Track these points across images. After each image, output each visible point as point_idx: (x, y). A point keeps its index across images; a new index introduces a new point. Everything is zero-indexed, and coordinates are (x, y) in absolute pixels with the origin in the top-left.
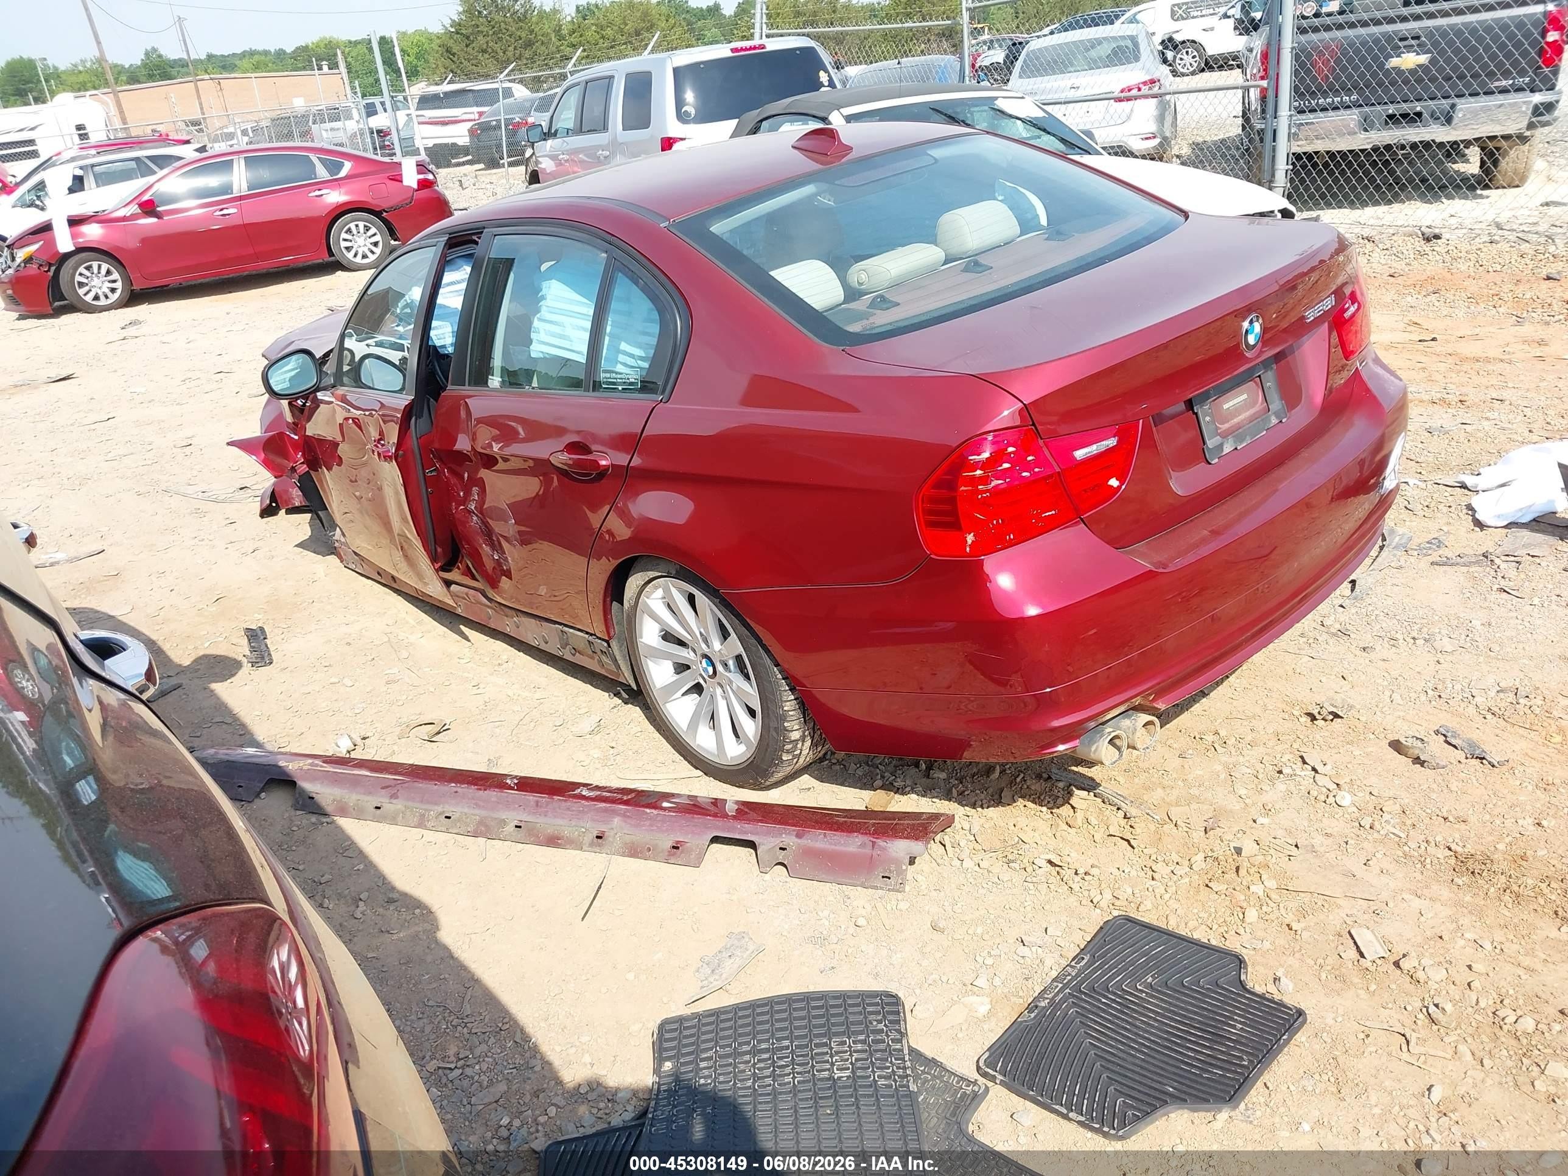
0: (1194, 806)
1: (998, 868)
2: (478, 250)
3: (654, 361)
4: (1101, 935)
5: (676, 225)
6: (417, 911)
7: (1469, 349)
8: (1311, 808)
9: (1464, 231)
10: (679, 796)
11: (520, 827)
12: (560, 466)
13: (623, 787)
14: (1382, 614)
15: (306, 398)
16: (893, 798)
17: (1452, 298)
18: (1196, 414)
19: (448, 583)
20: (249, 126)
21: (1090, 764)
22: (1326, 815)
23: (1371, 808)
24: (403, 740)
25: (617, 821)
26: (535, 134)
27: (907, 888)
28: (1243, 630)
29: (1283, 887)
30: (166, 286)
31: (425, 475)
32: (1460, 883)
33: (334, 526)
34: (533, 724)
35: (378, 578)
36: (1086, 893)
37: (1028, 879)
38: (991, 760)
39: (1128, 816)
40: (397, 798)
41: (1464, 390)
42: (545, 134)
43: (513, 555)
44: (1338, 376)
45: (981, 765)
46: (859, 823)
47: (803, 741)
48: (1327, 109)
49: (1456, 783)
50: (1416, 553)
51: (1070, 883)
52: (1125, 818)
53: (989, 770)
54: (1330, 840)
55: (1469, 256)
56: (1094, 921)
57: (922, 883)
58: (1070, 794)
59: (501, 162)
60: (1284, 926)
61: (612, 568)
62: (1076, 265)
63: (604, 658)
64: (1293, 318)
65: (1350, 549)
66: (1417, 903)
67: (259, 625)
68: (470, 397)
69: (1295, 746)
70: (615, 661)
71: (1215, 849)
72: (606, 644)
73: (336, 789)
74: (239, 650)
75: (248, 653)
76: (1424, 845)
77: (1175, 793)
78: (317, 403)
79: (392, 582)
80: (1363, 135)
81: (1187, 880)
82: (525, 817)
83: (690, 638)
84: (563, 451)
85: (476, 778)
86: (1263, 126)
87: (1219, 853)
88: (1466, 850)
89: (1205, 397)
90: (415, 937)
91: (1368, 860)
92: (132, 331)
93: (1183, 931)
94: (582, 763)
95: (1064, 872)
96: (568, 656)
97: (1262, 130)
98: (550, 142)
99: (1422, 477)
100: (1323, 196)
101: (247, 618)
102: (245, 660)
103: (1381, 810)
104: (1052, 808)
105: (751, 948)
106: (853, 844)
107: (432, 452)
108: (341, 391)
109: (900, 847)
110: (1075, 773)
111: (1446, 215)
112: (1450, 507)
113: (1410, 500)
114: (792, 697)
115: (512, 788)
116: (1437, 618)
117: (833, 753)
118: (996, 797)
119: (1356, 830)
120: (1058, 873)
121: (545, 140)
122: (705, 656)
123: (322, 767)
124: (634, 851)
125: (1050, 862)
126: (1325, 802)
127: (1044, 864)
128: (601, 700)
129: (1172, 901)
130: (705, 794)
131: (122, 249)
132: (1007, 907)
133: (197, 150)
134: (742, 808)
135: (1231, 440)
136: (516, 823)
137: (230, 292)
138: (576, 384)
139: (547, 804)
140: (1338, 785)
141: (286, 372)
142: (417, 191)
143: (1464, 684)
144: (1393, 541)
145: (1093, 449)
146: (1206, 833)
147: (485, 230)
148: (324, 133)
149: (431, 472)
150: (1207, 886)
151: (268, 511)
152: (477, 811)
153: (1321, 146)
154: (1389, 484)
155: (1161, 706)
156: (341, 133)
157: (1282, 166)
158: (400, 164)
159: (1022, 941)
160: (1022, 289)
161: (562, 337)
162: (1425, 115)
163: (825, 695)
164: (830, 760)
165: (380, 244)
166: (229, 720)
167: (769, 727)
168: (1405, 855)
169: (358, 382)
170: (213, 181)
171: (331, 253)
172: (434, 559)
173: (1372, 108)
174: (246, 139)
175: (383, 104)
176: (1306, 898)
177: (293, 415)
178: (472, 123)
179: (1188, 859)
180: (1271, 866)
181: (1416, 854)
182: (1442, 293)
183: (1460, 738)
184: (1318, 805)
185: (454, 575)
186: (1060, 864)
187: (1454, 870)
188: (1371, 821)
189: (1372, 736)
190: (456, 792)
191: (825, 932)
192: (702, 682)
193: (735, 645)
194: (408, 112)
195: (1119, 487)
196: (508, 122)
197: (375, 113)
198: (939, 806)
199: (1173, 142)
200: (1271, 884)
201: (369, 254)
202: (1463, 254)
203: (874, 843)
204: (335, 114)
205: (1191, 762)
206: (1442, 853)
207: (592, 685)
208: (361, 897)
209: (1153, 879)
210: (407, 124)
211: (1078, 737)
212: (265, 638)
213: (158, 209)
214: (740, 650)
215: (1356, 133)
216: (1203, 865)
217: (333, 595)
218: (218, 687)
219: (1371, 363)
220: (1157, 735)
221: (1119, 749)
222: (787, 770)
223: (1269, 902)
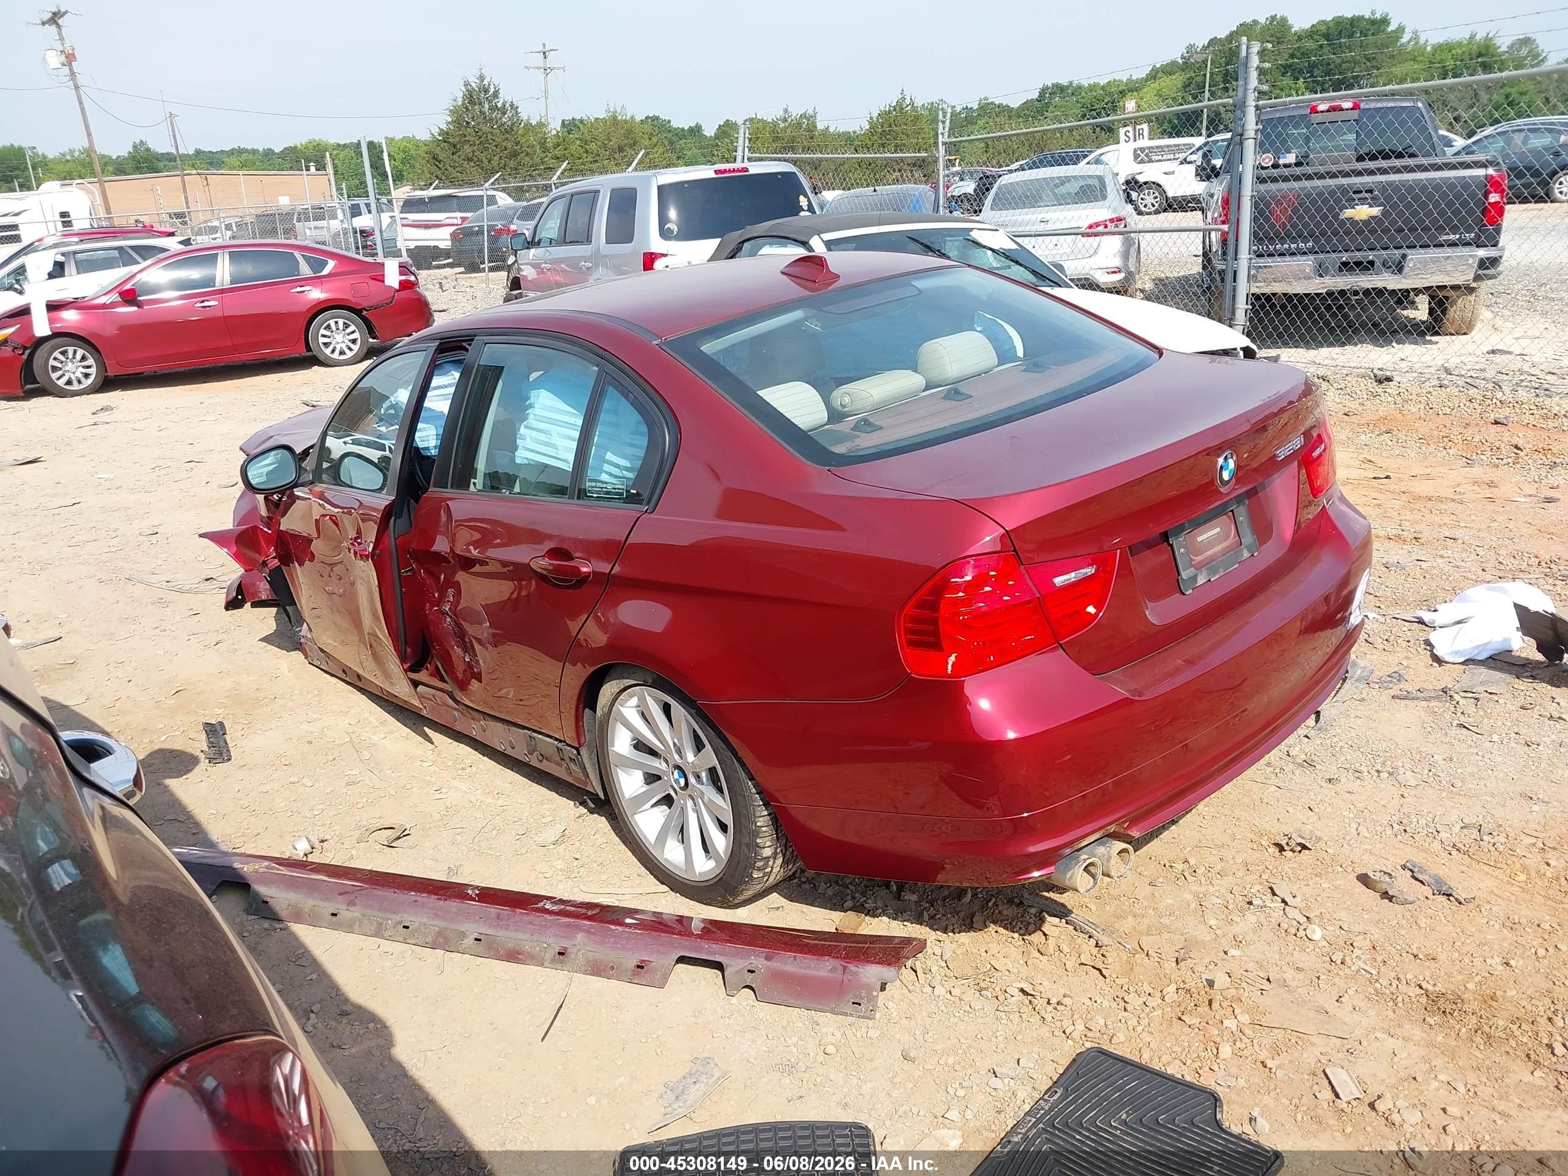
0: (1165, 936)
1: (971, 995)
2: (468, 357)
3: (641, 474)
4: (1074, 1068)
5: (667, 343)
6: (371, 1025)
7: (1422, 488)
8: (1282, 941)
9: (1416, 375)
10: (643, 912)
11: (480, 940)
12: (539, 570)
13: (587, 901)
14: (1346, 746)
15: (282, 493)
16: (863, 920)
17: (1404, 438)
18: (1171, 546)
19: (415, 684)
20: (233, 221)
21: (1062, 890)
22: (1297, 949)
23: (1342, 943)
24: (362, 844)
25: (580, 937)
26: (518, 242)
27: (878, 1015)
28: (1215, 760)
29: (1256, 1022)
30: (140, 373)
31: (400, 575)
32: (1432, 1022)
33: (301, 620)
34: (495, 832)
35: (343, 676)
36: (1058, 1024)
37: (1000, 1008)
38: (965, 884)
39: (1100, 944)
40: (355, 905)
41: (1418, 528)
42: (528, 242)
43: (485, 657)
44: (1306, 511)
45: (952, 889)
46: (830, 946)
47: (775, 858)
48: (1284, 255)
49: (1424, 920)
50: (1377, 686)
51: (1043, 1013)
52: (1096, 946)
53: (961, 893)
54: (1301, 975)
55: (1420, 399)
56: (1066, 1052)
57: (893, 1010)
58: (1042, 920)
59: (482, 266)
60: (1258, 1063)
61: (586, 675)
62: (1054, 398)
63: (572, 766)
64: (1263, 458)
65: (1318, 682)
66: (1390, 1043)
67: (219, 720)
68: (451, 499)
69: (1265, 877)
70: (584, 769)
71: (1187, 981)
72: (575, 752)
73: (291, 893)
74: (197, 745)
75: (206, 748)
76: (1395, 983)
77: (1146, 921)
78: (293, 499)
79: (357, 681)
80: (1318, 280)
81: (1160, 1012)
82: (484, 930)
83: (663, 748)
84: (544, 556)
85: (437, 888)
86: (1224, 267)
87: (1191, 984)
88: (1437, 989)
89: (1179, 530)
90: (369, 1053)
91: (1340, 997)
92: (103, 417)
93: (1156, 1067)
94: (545, 875)
95: (1036, 1002)
96: (534, 762)
97: (1223, 271)
98: (533, 251)
99: (1381, 611)
100: (1280, 336)
101: (206, 713)
102: (202, 756)
103: (1352, 945)
104: (1023, 935)
105: (717, 1074)
106: (823, 968)
107: (409, 553)
108: (319, 487)
109: (872, 972)
110: (1047, 898)
111: (1397, 358)
112: (1408, 641)
113: (1371, 633)
114: (766, 813)
115: (473, 900)
116: (1400, 751)
117: (803, 871)
118: (968, 921)
119: (1327, 965)
120: (1030, 1002)
121: (528, 248)
122: (678, 767)
123: (278, 869)
124: (597, 969)
125: (1022, 991)
126: (1295, 935)
127: (1016, 992)
128: (566, 809)
129: (1145, 1034)
130: (671, 912)
131: (100, 336)
132: (979, 1036)
133: (181, 243)
134: (710, 927)
135: (1204, 572)
136: (476, 935)
137: (205, 382)
138: (560, 491)
139: (509, 917)
140: (1308, 918)
141: (264, 466)
142: (398, 291)
143: (1429, 819)
144: (1355, 673)
145: (1072, 577)
146: (1177, 963)
147: (477, 338)
148: (307, 231)
149: (407, 572)
150: (1180, 1019)
151: (233, 604)
152: (436, 922)
153: (1278, 288)
154: (1355, 620)
155: (1135, 833)
156: (325, 232)
157: (1242, 305)
158: (383, 264)
159: (994, 1073)
160: (1001, 419)
161: (548, 444)
162: (1377, 264)
163: (799, 810)
164: (800, 878)
165: (359, 342)
166: (182, 818)
167: (741, 843)
168: (1377, 992)
169: (337, 480)
170: (194, 274)
171: (308, 348)
172: (403, 659)
173: (1328, 255)
174: (229, 233)
175: (368, 206)
176: (1279, 1034)
177: (268, 510)
178: (455, 228)
179: (1159, 990)
180: (1244, 1000)
181: (1388, 992)
182: (1394, 433)
183: (1426, 874)
184: (1288, 938)
185: (422, 676)
186: (1033, 993)
187: (1426, 1009)
188: (1342, 957)
189: (1340, 869)
190: (416, 901)
191: (793, 1060)
192: (673, 794)
193: (710, 757)
194: (392, 214)
195: (1097, 614)
196: (491, 228)
197: (360, 214)
198: (910, 929)
199: (1137, 277)
200: (1244, 1019)
201: (347, 351)
202: (1414, 397)
203: (845, 968)
204: (320, 213)
205: (1161, 891)
206: (1414, 991)
207: (557, 793)
208: (313, 1008)
209: (1125, 1010)
210: (389, 226)
211: (1053, 863)
212: (224, 734)
213: (139, 298)
214: (715, 762)
215: (1310, 278)
216: (1176, 997)
217: (296, 692)
218: (173, 784)
219: (1337, 502)
220: (1131, 863)
221: (1093, 876)
222: (757, 888)
223: (1243, 1037)
